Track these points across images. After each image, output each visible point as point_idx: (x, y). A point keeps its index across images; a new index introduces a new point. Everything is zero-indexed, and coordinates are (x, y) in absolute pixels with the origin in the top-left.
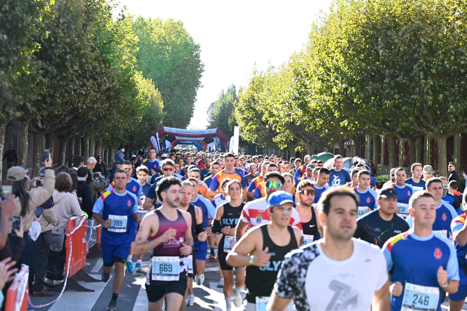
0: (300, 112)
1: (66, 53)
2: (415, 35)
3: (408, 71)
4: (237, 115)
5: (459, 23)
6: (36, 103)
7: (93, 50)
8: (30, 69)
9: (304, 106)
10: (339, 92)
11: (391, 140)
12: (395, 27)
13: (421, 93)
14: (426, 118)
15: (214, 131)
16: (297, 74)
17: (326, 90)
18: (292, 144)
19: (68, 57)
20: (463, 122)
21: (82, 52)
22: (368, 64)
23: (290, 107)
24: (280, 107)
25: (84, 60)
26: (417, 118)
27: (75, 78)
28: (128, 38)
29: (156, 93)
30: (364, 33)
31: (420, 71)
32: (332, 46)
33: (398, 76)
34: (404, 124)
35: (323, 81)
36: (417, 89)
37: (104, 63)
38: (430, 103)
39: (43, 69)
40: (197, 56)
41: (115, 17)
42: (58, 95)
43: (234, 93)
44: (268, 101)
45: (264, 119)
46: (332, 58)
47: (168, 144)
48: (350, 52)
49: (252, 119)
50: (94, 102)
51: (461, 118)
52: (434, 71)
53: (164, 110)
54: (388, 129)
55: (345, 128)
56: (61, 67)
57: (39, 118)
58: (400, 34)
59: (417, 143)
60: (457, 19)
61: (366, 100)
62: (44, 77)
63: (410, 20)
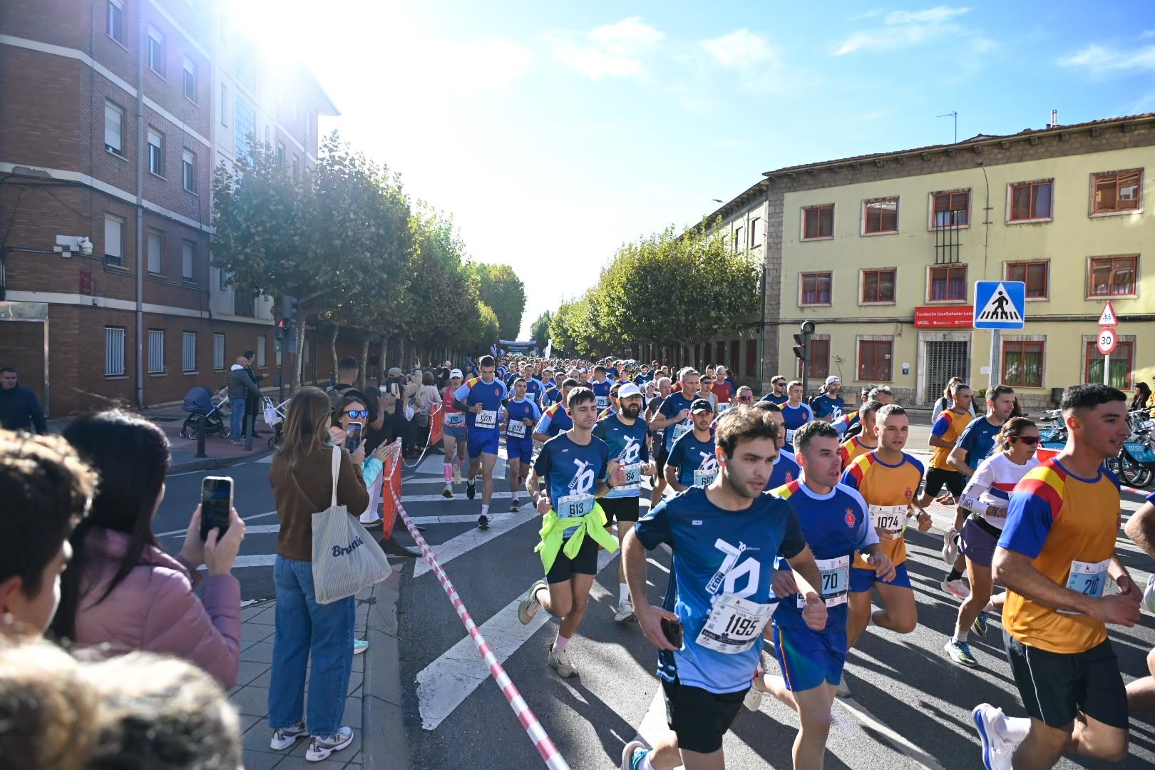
0: (594, 329)
1: (429, 288)
2: (673, 274)
3: (668, 299)
4: (551, 332)
5: (703, 266)
6: (408, 324)
7: (448, 286)
8: (403, 299)
9: (596, 325)
10: (621, 315)
11: (656, 346)
12: (659, 269)
13: (677, 315)
14: (681, 333)
15: (534, 342)
16: (591, 302)
17: (612, 313)
18: (588, 351)
19: (431, 291)
20: (705, 335)
21: (440, 287)
22: (640, 295)
23: (587, 326)
24: (579, 325)
25: (442, 293)
26: (675, 332)
27: (436, 307)
28: (473, 277)
29: (494, 316)
30: (638, 273)
31: (676, 299)
32: (616, 282)
33: (661, 304)
34: (666, 337)
35: (609, 307)
36: (674, 312)
37: (456, 295)
38: (683, 322)
39: (413, 299)
40: (522, 290)
41: (463, 263)
42: (424, 318)
43: (548, 316)
44: (572, 321)
45: (569, 334)
46: (616, 291)
47: (502, 351)
48: (628, 286)
49: (560, 334)
50: (449, 322)
51: (704, 332)
52: (686, 300)
53: (499, 328)
54: (654, 340)
55: (625, 340)
56: (426, 298)
57: (411, 334)
58: (663, 274)
59: (675, 349)
60: (702, 263)
61: (639, 320)
62: (414, 304)
63: (669, 264)
